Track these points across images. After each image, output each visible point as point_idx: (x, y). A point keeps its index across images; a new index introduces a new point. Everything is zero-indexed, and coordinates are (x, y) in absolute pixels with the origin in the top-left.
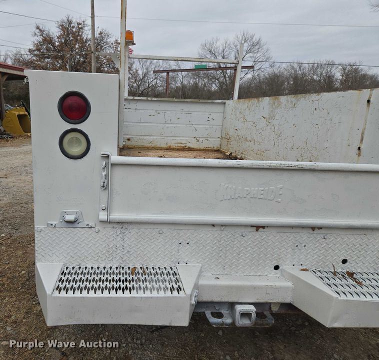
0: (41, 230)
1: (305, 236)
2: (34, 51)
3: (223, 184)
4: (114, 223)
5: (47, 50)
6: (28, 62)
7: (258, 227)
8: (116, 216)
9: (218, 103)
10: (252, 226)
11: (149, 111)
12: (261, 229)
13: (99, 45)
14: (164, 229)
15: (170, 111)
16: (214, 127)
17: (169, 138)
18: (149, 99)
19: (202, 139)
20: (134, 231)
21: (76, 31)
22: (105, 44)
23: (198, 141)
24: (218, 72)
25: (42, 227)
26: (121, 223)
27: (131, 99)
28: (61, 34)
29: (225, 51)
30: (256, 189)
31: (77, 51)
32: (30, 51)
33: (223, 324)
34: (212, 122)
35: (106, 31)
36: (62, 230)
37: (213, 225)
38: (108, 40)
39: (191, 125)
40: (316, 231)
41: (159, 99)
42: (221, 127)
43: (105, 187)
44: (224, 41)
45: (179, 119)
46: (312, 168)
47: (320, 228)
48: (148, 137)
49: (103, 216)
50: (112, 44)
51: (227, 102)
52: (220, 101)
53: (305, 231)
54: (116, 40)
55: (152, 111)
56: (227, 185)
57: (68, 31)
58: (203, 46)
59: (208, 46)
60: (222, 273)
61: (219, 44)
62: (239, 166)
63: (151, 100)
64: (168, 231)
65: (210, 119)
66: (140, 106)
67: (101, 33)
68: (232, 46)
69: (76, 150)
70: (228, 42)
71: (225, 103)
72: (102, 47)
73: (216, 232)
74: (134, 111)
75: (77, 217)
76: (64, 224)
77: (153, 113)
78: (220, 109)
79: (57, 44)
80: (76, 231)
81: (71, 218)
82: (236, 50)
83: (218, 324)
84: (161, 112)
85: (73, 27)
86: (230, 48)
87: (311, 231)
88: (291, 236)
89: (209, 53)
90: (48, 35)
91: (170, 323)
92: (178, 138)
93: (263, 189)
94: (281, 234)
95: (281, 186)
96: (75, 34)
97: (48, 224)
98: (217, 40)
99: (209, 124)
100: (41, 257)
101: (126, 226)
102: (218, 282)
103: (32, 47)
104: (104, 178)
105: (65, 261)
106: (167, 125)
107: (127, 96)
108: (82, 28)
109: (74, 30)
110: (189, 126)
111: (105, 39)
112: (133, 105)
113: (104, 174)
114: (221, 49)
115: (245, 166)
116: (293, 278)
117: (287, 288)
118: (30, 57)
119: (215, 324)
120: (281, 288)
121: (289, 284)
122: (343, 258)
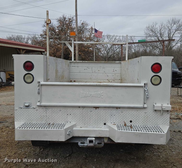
0: (17, 109)
1: (114, 111)
2: (43, 35)
3: (81, 92)
4: (43, 106)
5: (51, 34)
6: (40, 42)
7: (96, 108)
8: (43, 104)
9: (118, 63)
10: (94, 107)
11: (84, 67)
12: (97, 109)
13: (82, 30)
14: (61, 109)
15: (94, 67)
16: (117, 74)
17: (95, 80)
18: (84, 61)
19: (111, 80)
20: (50, 110)
21: (68, 23)
22: (85, 30)
23: (109, 81)
24: (158, 43)
25: (17, 108)
26: (45, 107)
27: (75, 62)
28: (59, 25)
29: (162, 30)
30: (93, 93)
31: (68, 34)
32: (41, 35)
33: (84, 146)
34: (115, 72)
35: (85, 22)
36: (24, 110)
37: (79, 107)
38: (87, 28)
39: (105, 74)
40: (118, 109)
41: (89, 62)
42: (120, 74)
43: (39, 93)
44: (160, 25)
45: (99, 71)
46: (112, 85)
47: (119, 108)
48: (84, 80)
49: (38, 104)
50: (89, 29)
51: (122, 62)
52: (118, 62)
53: (114, 109)
54: (92, 27)
55: (85, 67)
56: (83, 92)
57: (63, 23)
58: (147, 28)
59: (150, 28)
60: (84, 126)
61: (157, 26)
62: (86, 85)
63: (85, 62)
64: (63, 110)
65: (115, 71)
66: (80, 65)
67: (82, 24)
68: (166, 27)
69: (29, 81)
70: (163, 25)
71: (121, 63)
72: (83, 31)
73: (81, 110)
74: (77, 67)
75: (29, 104)
76: (25, 107)
77: (86, 68)
78: (119, 65)
79: (57, 31)
80: (29, 110)
81: (27, 104)
82: (168, 29)
83: (82, 146)
84: (90, 68)
85: (67, 21)
86: (165, 28)
87: (116, 109)
88: (109, 111)
89: (151, 32)
90: (52, 26)
91: (58, 140)
92: (99, 80)
93: (96, 93)
94: (105, 110)
95: (102, 92)
96: (67, 25)
97: (19, 107)
98: (156, 24)
99: (114, 73)
100: (16, 120)
101: (47, 108)
102: (81, 129)
103: (42, 33)
104: (38, 90)
105: (25, 121)
106: (93, 74)
107: (73, 60)
108: (71, 21)
109: (67, 22)
110: (104, 74)
111: (85, 27)
112: (76, 65)
113: (38, 88)
114: (159, 29)
115: (88, 85)
116: (109, 127)
117: (107, 131)
118: (41, 39)
119: (81, 146)
120: (104, 131)
121: (108, 129)
122: (130, 120)
